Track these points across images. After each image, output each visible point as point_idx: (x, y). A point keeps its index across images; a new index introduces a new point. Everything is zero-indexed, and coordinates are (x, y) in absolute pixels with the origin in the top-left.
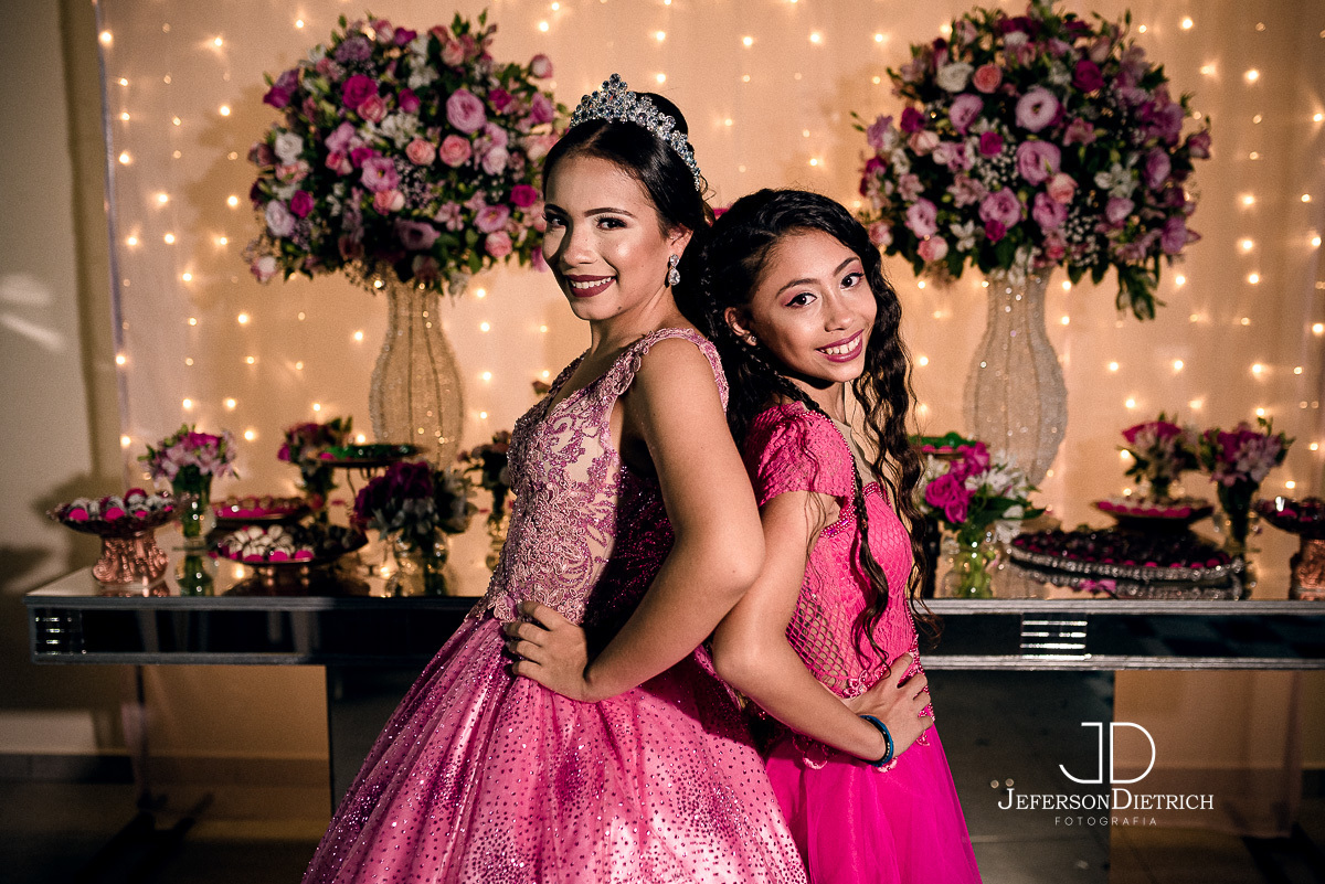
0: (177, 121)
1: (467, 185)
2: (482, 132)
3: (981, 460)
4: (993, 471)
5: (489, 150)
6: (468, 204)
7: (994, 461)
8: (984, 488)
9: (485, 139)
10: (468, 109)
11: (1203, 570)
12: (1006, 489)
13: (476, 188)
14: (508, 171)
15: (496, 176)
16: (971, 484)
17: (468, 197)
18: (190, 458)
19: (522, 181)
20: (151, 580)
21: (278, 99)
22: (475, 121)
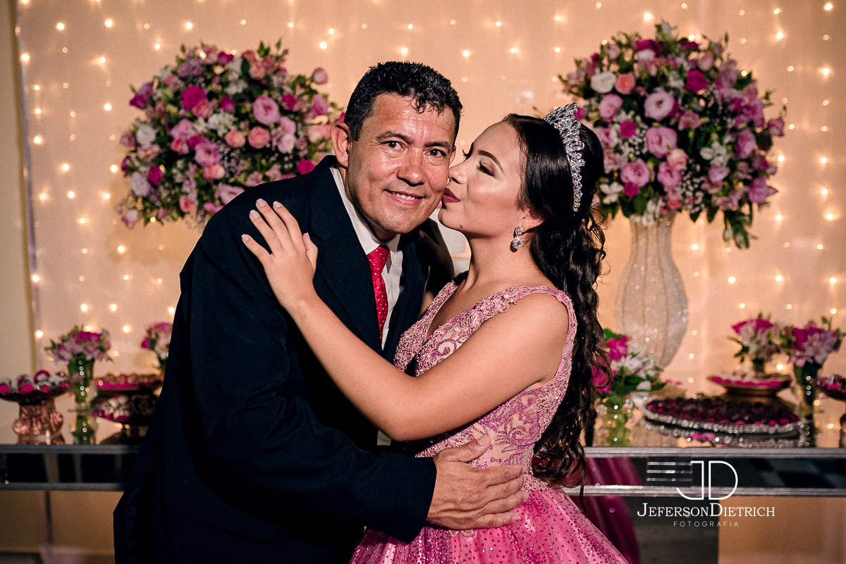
0: (73, 114)
1: (267, 161)
2: (277, 125)
3: (621, 349)
4: (629, 357)
5: (282, 136)
6: (268, 173)
7: (630, 350)
8: (622, 369)
9: (279, 129)
10: (267, 108)
11: (777, 426)
12: (638, 370)
13: (274, 163)
14: (296, 150)
15: (287, 154)
16: (614, 366)
17: (268, 168)
18: (79, 349)
19: (306, 157)
20: (52, 432)
21: (139, 103)
22: (273, 116)
